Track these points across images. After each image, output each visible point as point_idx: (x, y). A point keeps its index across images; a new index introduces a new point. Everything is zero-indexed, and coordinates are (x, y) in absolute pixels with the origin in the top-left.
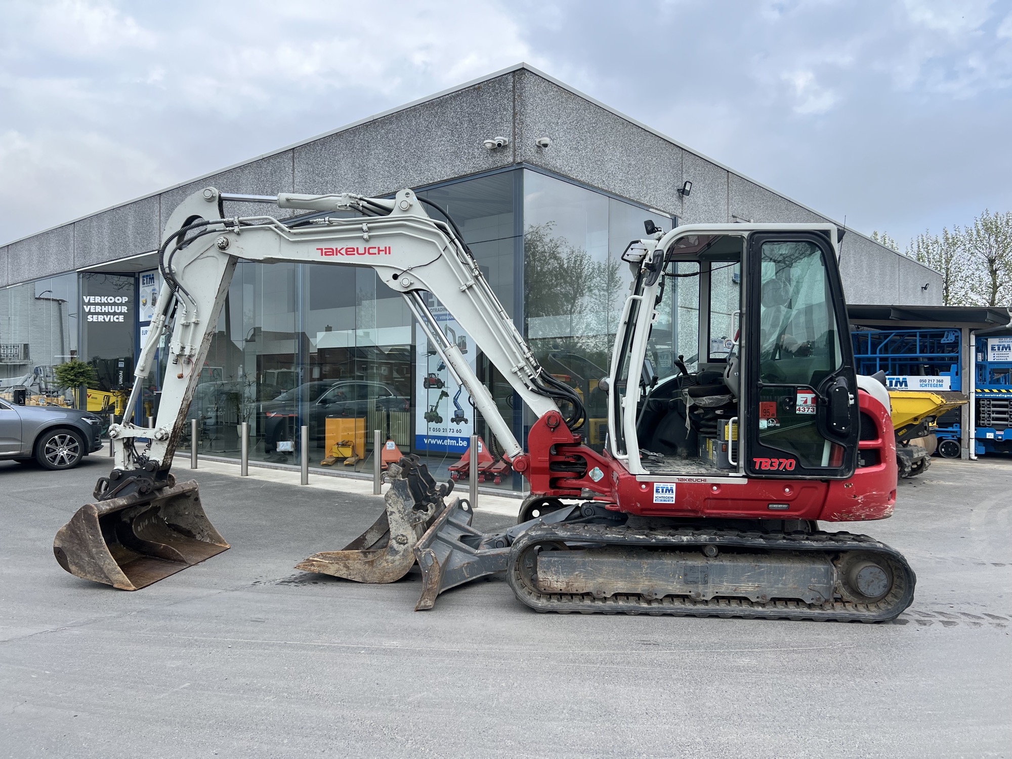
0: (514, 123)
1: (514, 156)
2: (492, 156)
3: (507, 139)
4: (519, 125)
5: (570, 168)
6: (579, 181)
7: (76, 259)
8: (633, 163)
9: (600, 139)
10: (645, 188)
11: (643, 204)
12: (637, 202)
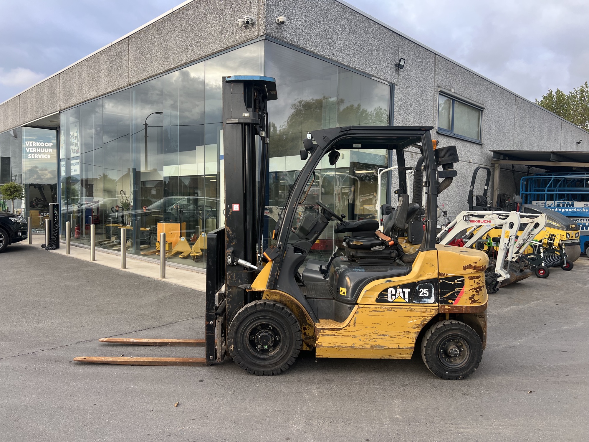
0: (259, 6)
1: (259, 30)
2: (245, 32)
3: (254, 18)
4: (262, 6)
5: (305, 42)
6: (313, 53)
7: (21, 118)
8: (359, 42)
9: (331, 22)
10: (368, 61)
11: (366, 73)
12: (361, 71)
